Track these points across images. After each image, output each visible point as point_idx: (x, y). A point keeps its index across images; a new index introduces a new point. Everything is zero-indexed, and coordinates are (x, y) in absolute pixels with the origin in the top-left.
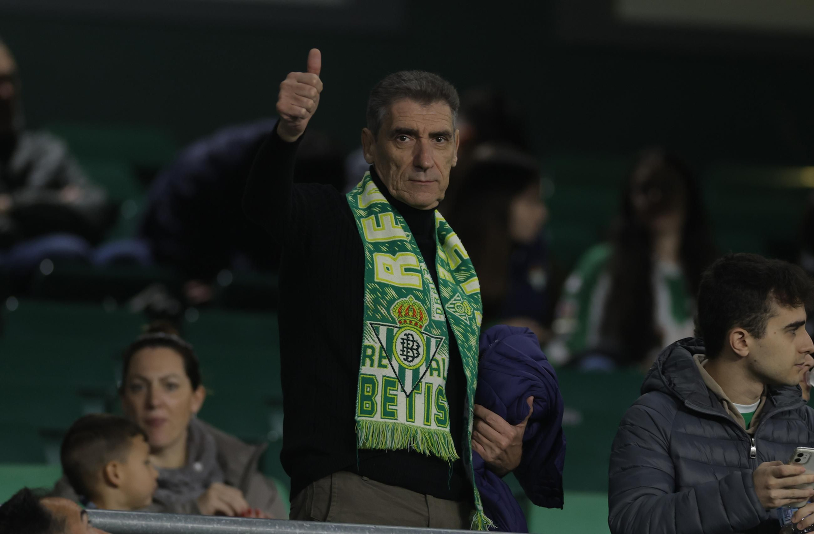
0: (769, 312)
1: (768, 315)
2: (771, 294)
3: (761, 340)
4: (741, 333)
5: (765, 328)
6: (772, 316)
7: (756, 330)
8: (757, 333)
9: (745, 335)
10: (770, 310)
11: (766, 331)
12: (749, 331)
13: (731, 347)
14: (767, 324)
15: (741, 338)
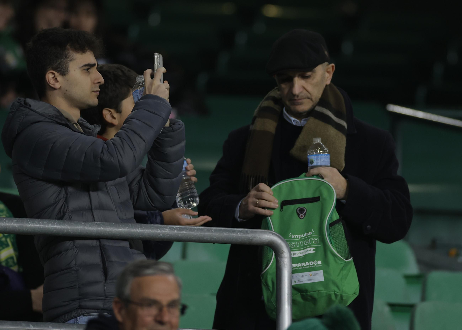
0: (68, 58)
1: (69, 59)
2: (68, 47)
3: (67, 76)
4: (53, 74)
5: (68, 68)
6: (71, 60)
7: (62, 70)
8: (64, 72)
9: (56, 75)
10: (69, 56)
11: (69, 70)
12: (58, 72)
13: (48, 83)
14: (69, 65)
15: (54, 77)
